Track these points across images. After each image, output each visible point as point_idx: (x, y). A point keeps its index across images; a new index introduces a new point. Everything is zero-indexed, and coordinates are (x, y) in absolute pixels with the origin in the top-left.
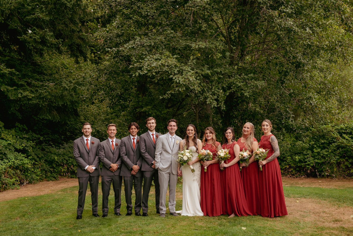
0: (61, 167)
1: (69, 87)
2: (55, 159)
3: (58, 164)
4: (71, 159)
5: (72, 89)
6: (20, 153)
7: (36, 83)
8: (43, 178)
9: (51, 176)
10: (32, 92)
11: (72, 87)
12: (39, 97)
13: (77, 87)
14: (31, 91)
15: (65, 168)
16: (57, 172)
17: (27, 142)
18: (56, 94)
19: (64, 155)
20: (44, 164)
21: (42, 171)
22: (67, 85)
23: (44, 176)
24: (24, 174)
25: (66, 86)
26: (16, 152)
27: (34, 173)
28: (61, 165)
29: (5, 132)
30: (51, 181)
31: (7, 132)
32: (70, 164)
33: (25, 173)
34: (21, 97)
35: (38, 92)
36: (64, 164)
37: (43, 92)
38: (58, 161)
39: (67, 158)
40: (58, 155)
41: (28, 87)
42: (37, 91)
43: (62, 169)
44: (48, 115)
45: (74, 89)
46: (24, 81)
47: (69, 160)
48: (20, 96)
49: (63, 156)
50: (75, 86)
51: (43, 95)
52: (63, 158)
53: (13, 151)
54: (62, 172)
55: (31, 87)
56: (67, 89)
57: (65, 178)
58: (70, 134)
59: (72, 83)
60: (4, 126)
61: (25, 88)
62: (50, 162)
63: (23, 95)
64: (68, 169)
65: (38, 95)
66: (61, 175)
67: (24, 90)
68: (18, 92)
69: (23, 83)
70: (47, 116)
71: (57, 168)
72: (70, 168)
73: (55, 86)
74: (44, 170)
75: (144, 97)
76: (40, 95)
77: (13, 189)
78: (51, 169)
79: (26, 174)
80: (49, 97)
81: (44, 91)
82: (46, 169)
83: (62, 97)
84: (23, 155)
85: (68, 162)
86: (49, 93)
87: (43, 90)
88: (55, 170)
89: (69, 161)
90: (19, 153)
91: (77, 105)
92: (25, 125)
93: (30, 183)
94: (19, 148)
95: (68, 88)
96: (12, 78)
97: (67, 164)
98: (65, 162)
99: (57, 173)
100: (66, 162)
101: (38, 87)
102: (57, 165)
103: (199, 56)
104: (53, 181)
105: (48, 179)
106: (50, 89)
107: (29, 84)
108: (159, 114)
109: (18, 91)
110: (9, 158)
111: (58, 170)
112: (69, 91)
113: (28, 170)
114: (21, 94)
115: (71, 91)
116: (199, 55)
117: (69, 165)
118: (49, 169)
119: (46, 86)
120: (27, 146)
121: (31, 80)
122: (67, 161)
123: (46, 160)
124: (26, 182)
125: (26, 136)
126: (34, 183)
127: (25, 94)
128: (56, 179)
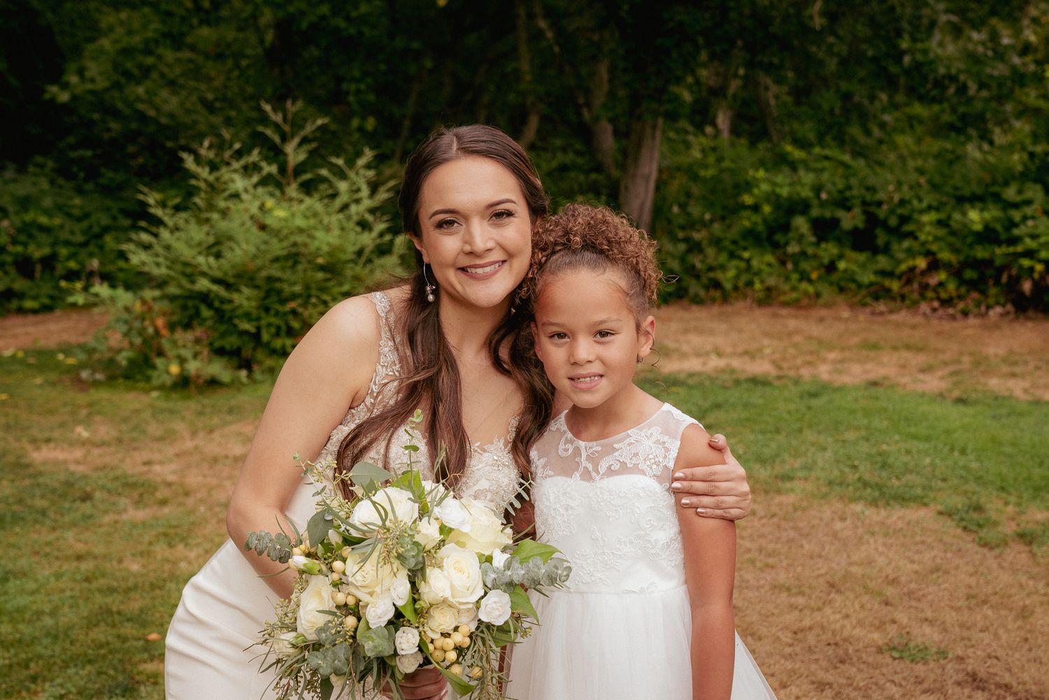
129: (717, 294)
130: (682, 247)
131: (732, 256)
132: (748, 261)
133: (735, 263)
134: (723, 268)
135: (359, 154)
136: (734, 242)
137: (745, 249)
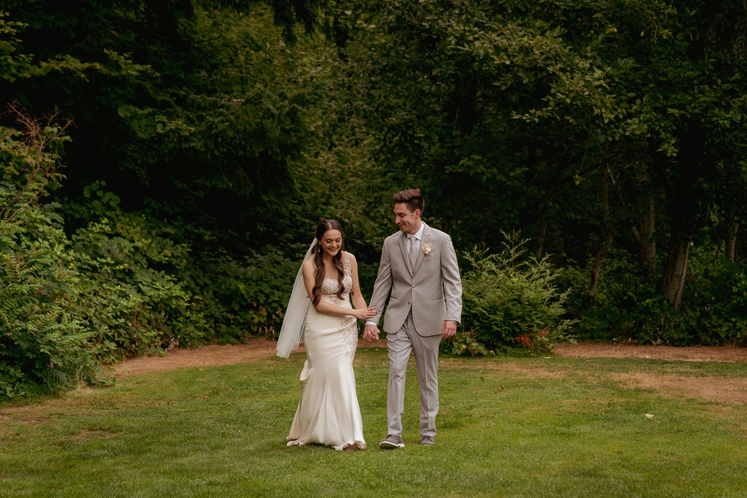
0: (251, 312)
1: (278, 109)
2: (238, 289)
3: (245, 304)
4: (276, 292)
5: (288, 114)
6: (163, 272)
7: (198, 98)
8: (210, 337)
9: (227, 333)
10: (190, 121)
11: (287, 109)
12: (208, 135)
13: (298, 110)
14: (188, 118)
15: (261, 315)
16: (243, 324)
17: (175, 244)
18: (247, 127)
19: (259, 283)
20: (213, 303)
21: (209, 319)
22: (274, 103)
23: (212, 332)
24: (169, 322)
25: (271, 107)
26: (151, 270)
27: (191, 321)
28: (252, 307)
29: (123, 220)
30: (228, 344)
31: (127, 219)
32: (274, 305)
33: (172, 321)
34: (162, 131)
35: (203, 120)
36: (259, 304)
37: (216, 120)
38: (246, 296)
39: (268, 290)
40: (246, 281)
41: (179, 109)
42: (201, 118)
43: (254, 316)
44: (224, 178)
45: (293, 115)
46: (168, 93)
47: (273, 294)
48: (160, 129)
49: (257, 285)
50: (294, 107)
51: (217, 128)
52: (257, 289)
53: (146, 266)
54: (254, 324)
55: (188, 110)
56: (273, 115)
57: (262, 339)
58: (265, 229)
59: (285, 98)
60: (120, 206)
61: (173, 110)
62: (227, 299)
63: (167, 128)
64: (269, 316)
65: (204, 128)
66: (252, 332)
67: (171, 116)
68: (156, 120)
69: (167, 98)
70: (224, 181)
71: (242, 314)
72: (276, 314)
73: (244, 108)
74: (212, 316)
75: (466, 137)
76: (210, 128)
77: (150, 356)
78: (229, 315)
79: (175, 323)
80: (231, 134)
81: (220, 118)
82: (217, 315)
83: (260, 134)
84: (169, 278)
85: (270, 301)
86: (232, 124)
87: (217, 117)
88: (238, 317)
89: (272, 298)
90: (159, 271)
91: (296, 153)
92: (165, 203)
93: (182, 345)
94: (157, 260)
95: (277, 112)
96: (141, 85)
97: (266, 304)
98: (262, 299)
99: (242, 327)
100: (265, 299)
101: (204, 109)
102: (241, 306)
103: (613, 33)
104: (233, 344)
105: (221, 340)
106: (232, 114)
107: (182, 102)
108: (504, 180)
109: (157, 117)
110: (141, 283)
111: (244, 319)
112: (279, 118)
113: (178, 315)
114: (164, 124)
115: (283, 118)
116: (615, 30)
117: (273, 308)
118: (225, 314)
119: (222, 106)
120: (175, 255)
121: (186, 91)
122: (267, 296)
123: (215, 293)
124: (173, 343)
125: (170, 230)
126: (192, 347)
127: (172, 125)
128: (239, 340)
129: (717, 341)
130: (698, 314)
131: (726, 320)
132: (735, 323)
133: (727, 323)
134: (721, 326)
135: (544, 255)
136: (727, 313)
137: (734, 317)
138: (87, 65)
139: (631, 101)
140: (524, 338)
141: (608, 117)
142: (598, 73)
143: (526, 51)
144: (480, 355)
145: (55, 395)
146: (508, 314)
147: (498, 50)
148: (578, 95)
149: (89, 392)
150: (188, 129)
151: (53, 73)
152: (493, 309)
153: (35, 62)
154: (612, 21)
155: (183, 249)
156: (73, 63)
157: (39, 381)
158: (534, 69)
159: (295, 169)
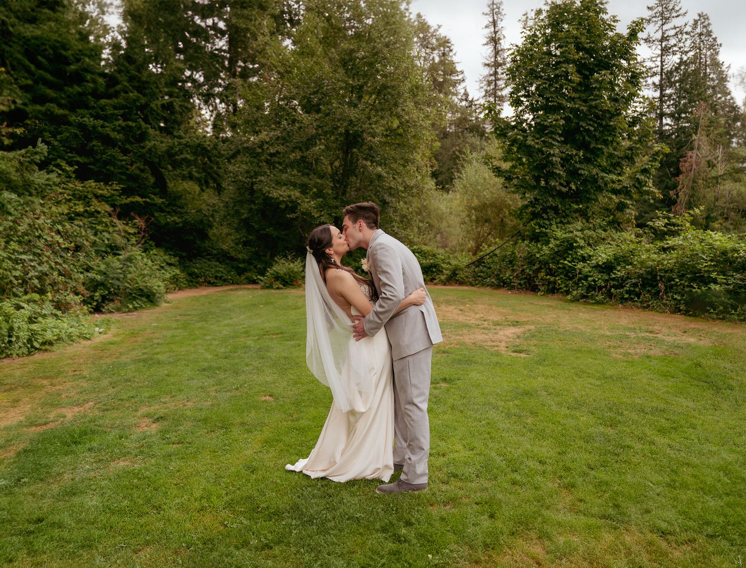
3: (197, 276)
9: (192, 285)
12: (185, 222)
14: (178, 216)
16: (197, 282)
17: (174, 257)
18: (197, 219)
21: (187, 281)
27: (182, 282)
37: (187, 217)
40: (197, 268)
42: (182, 217)
48: (169, 220)
51: (188, 220)
55: (177, 214)
62: (190, 274)
65: (184, 220)
67: (172, 216)
69: (170, 210)
70: (190, 237)
76: (186, 220)
78: (192, 280)
80: (192, 222)
82: (189, 279)
83: (202, 221)
84: (175, 268)
86: (193, 218)
88: (195, 280)
90: (172, 266)
91: (211, 227)
92: (170, 244)
93: (180, 289)
94: (170, 262)
96: (162, 206)
97: (204, 276)
101: (182, 213)
103: (315, 191)
107: (174, 211)
109: (167, 216)
120: (175, 261)
124: (177, 289)
125: (171, 253)
126: (183, 290)
127: (172, 219)
128: (196, 287)
138: (144, 200)
139: (321, 211)
140: (294, 283)
141: (316, 216)
142: (312, 203)
143: (290, 196)
144: (282, 288)
145: (158, 306)
146: (290, 276)
147: (280, 196)
148: (307, 209)
149: (166, 305)
150: (178, 220)
151: (132, 202)
152: (285, 274)
153: (126, 199)
154: (315, 187)
155: (177, 258)
156: (138, 199)
157: (152, 301)
158: (292, 202)
159: (211, 233)
